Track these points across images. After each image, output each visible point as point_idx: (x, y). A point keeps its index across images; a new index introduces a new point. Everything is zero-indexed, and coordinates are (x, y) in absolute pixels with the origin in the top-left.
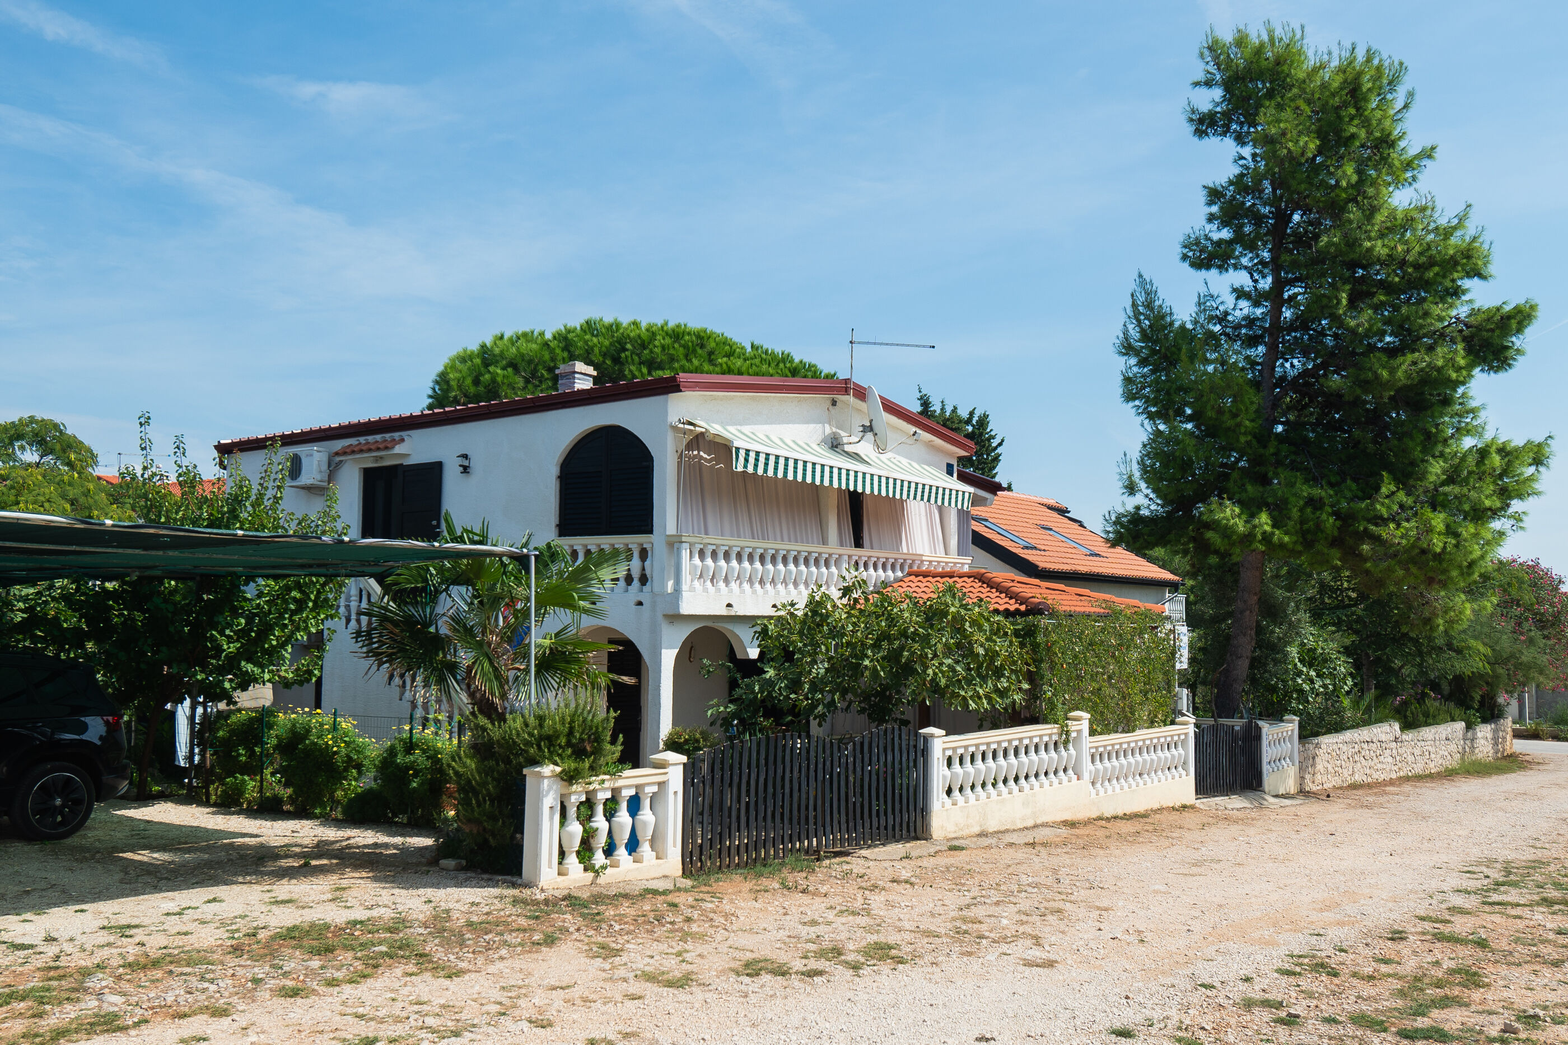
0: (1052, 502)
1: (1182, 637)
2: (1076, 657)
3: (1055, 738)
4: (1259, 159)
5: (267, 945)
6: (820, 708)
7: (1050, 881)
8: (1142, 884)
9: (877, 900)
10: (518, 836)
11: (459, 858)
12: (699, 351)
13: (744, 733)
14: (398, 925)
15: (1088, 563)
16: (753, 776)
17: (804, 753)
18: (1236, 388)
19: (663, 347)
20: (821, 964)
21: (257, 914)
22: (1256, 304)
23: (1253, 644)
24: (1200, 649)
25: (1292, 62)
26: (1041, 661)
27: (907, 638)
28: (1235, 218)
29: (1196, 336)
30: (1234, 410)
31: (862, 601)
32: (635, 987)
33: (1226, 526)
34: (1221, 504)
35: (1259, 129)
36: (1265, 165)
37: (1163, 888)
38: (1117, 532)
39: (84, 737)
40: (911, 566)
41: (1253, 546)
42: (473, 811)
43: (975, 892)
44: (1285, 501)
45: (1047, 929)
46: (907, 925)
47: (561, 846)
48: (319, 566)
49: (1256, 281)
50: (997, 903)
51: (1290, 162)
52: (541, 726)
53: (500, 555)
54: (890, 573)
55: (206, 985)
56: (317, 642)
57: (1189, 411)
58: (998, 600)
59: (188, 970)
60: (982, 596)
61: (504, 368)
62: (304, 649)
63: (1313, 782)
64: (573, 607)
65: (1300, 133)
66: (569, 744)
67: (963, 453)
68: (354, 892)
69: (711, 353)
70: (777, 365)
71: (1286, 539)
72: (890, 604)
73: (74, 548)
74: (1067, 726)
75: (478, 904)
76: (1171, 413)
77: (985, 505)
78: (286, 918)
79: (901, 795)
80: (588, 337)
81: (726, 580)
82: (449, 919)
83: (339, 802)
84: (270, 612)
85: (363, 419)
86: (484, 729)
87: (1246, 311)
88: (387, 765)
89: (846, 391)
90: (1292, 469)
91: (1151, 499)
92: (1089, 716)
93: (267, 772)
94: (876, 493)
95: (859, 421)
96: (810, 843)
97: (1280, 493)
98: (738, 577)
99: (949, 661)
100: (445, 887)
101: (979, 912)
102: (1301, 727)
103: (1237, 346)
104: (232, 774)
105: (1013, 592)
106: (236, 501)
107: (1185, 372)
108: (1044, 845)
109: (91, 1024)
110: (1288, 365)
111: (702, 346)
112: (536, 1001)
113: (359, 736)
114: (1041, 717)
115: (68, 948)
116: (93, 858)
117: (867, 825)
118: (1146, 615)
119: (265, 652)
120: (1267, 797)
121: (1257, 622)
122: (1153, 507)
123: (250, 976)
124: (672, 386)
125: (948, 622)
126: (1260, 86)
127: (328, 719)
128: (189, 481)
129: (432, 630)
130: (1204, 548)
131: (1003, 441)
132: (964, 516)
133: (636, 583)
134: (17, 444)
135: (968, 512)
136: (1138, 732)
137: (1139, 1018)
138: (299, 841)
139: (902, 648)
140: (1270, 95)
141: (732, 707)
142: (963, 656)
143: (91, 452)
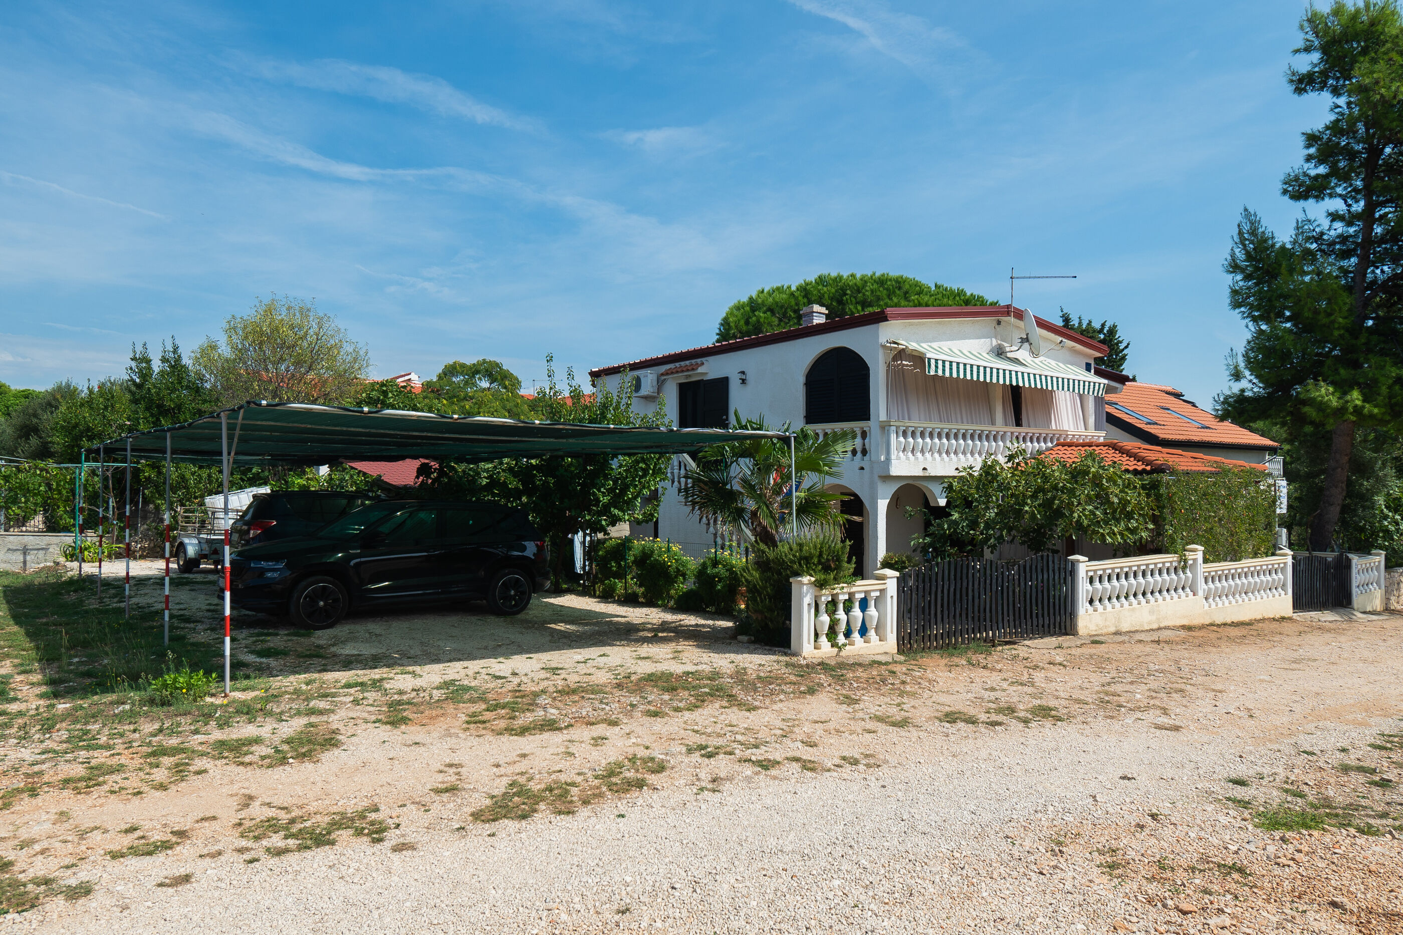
0: (1169, 389)
1: (1281, 489)
2: (1192, 504)
3: (1175, 564)
4: (1353, 106)
5: (637, 684)
6: (992, 540)
7: (1173, 669)
8: (1249, 674)
9: (1038, 676)
10: (788, 622)
11: (750, 635)
12: (898, 292)
13: (937, 557)
14: (715, 675)
15: (1200, 434)
16: (946, 587)
17: (982, 571)
18: (1331, 293)
19: (872, 291)
20: (1000, 718)
21: (629, 665)
22: (1350, 224)
23: (1344, 494)
24: (1296, 498)
25: (1386, 22)
26: (1164, 507)
27: (1057, 490)
28: (1331, 156)
29: (1294, 253)
30: (1329, 311)
31: (1023, 465)
32: (870, 725)
33: (1321, 402)
34: (1316, 385)
35: (1354, 81)
36: (1359, 110)
37: (1268, 678)
38: (1224, 410)
39: (525, 554)
40: (1058, 439)
41: (1346, 417)
42: (758, 604)
43: (1114, 674)
44: (1375, 381)
45: (1173, 703)
46: (1062, 695)
47: (815, 630)
48: (657, 447)
49: (1350, 206)
50: (1132, 683)
51: (1383, 105)
52: (801, 550)
53: (771, 437)
54: (1042, 444)
55: (604, 706)
56: (655, 496)
57: (1288, 313)
58: (1128, 462)
59: (593, 696)
60: (1115, 460)
61: (765, 313)
62: (647, 500)
63: (1398, 603)
64: (820, 471)
65: (1392, 80)
66: (820, 563)
67: (1099, 355)
68: (686, 654)
69: (906, 293)
70: (954, 298)
71: (1376, 411)
72: (1044, 466)
73: (516, 438)
74: (1185, 555)
75: (763, 665)
76: (1272, 315)
77: (1116, 393)
78: (646, 668)
79: (1054, 603)
80: (820, 287)
81: (922, 451)
82: (746, 674)
83: (672, 597)
84: (627, 477)
85: (678, 351)
86: (763, 552)
87: (1340, 231)
88: (701, 574)
89: (1008, 314)
90: (1382, 355)
91: (1254, 383)
92: (1203, 548)
93: (629, 577)
94: (1033, 386)
95: (1018, 335)
96: (987, 634)
97: (1371, 375)
98: (931, 450)
99: (1091, 507)
100: (742, 653)
101: (1118, 688)
102: (1387, 559)
103: (1332, 259)
104: (608, 579)
105: (1140, 457)
106: (604, 407)
107: (1284, 283)
108: (1167, 642)
109: (542, 725)
110: (1378, 271)
111: (900, 288)
112: (805, 729)
113: (684, 556)
114: (1164, 549)
115: (525, 679)
116: (533, 626)
117: (1029, 623)
118: (1251, 472)
119: (625, 502)
120: (1355, 613)
121: (1348, 476)
122: (1255, 390)
123: (629, 702)
124: (881, 317)
125: (1089, 479)
126: (1355, 45)
127: (664, 545)
128: (576, 395)
129: (728, 487)
130: (1300, 419)
131: (1128, 344)
132: (1099, 401)
133: (859, 454)
134: (477, 376)
135: (1102, 398)
136: (1244, 561)
137: (1251, 772)
138: (650, 621)
139: (1054, 498)
140: (1365, 51)
141: (928, 540)
142: (1101, 504)
143: (517, 379)
